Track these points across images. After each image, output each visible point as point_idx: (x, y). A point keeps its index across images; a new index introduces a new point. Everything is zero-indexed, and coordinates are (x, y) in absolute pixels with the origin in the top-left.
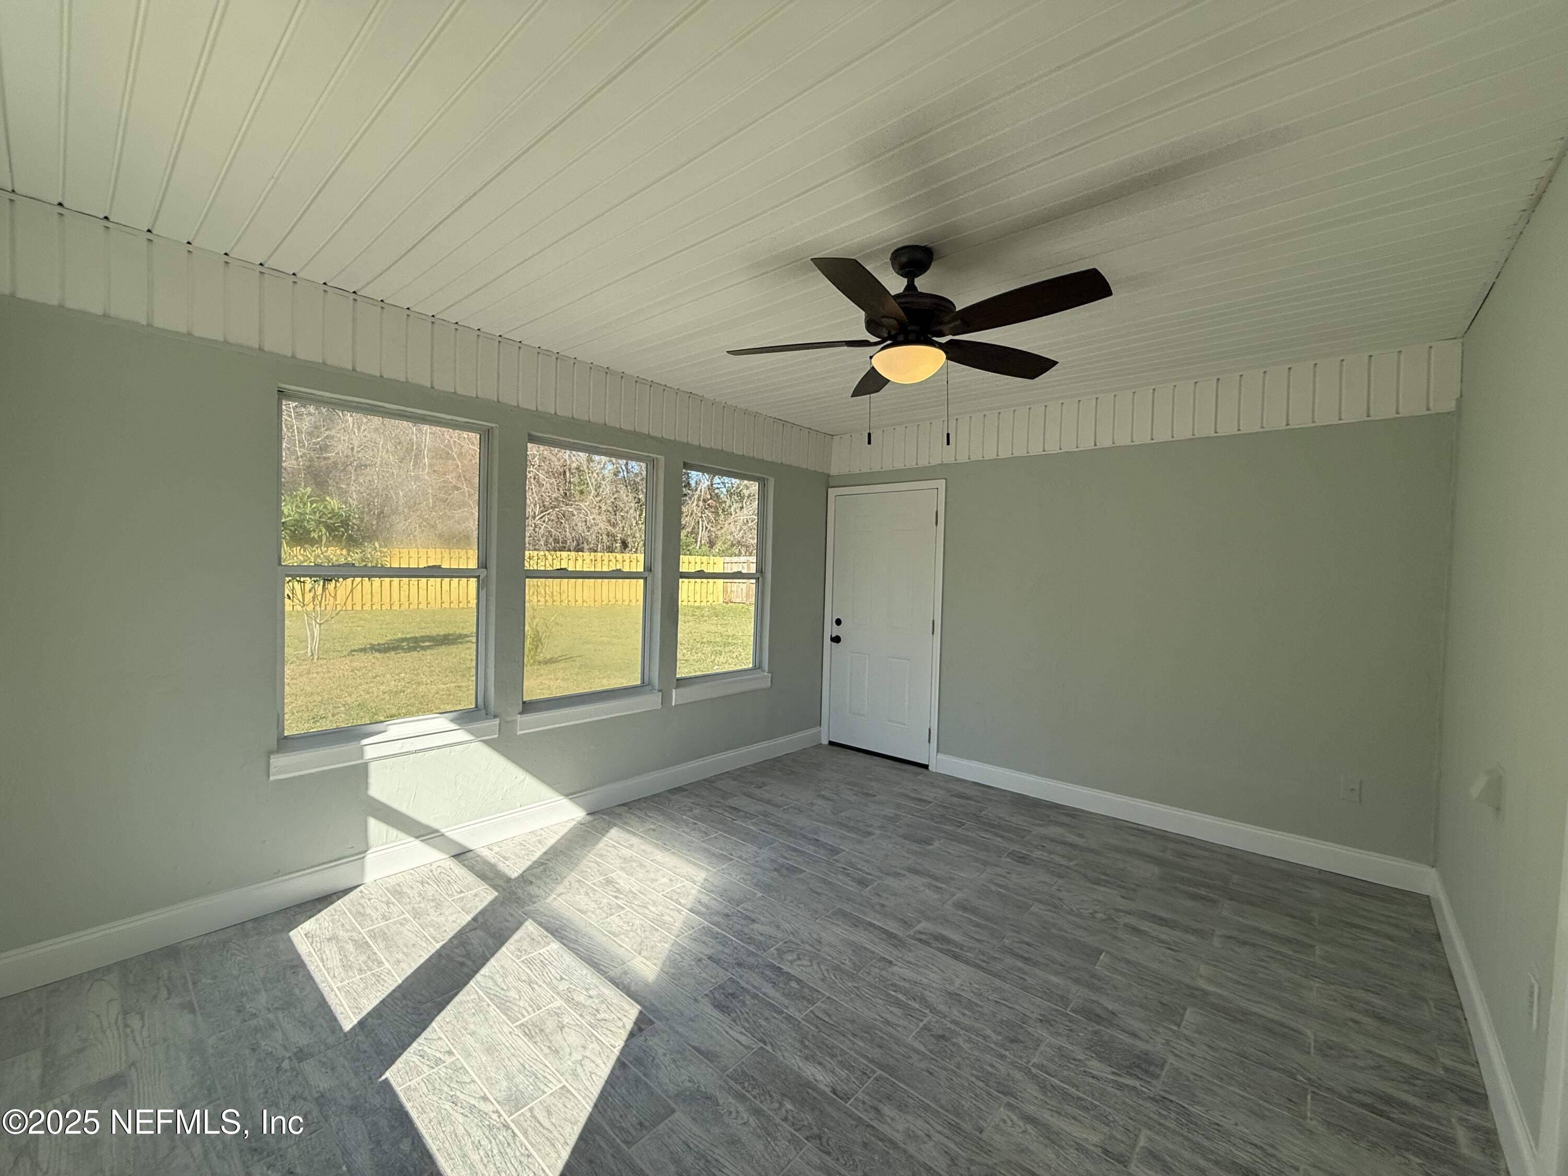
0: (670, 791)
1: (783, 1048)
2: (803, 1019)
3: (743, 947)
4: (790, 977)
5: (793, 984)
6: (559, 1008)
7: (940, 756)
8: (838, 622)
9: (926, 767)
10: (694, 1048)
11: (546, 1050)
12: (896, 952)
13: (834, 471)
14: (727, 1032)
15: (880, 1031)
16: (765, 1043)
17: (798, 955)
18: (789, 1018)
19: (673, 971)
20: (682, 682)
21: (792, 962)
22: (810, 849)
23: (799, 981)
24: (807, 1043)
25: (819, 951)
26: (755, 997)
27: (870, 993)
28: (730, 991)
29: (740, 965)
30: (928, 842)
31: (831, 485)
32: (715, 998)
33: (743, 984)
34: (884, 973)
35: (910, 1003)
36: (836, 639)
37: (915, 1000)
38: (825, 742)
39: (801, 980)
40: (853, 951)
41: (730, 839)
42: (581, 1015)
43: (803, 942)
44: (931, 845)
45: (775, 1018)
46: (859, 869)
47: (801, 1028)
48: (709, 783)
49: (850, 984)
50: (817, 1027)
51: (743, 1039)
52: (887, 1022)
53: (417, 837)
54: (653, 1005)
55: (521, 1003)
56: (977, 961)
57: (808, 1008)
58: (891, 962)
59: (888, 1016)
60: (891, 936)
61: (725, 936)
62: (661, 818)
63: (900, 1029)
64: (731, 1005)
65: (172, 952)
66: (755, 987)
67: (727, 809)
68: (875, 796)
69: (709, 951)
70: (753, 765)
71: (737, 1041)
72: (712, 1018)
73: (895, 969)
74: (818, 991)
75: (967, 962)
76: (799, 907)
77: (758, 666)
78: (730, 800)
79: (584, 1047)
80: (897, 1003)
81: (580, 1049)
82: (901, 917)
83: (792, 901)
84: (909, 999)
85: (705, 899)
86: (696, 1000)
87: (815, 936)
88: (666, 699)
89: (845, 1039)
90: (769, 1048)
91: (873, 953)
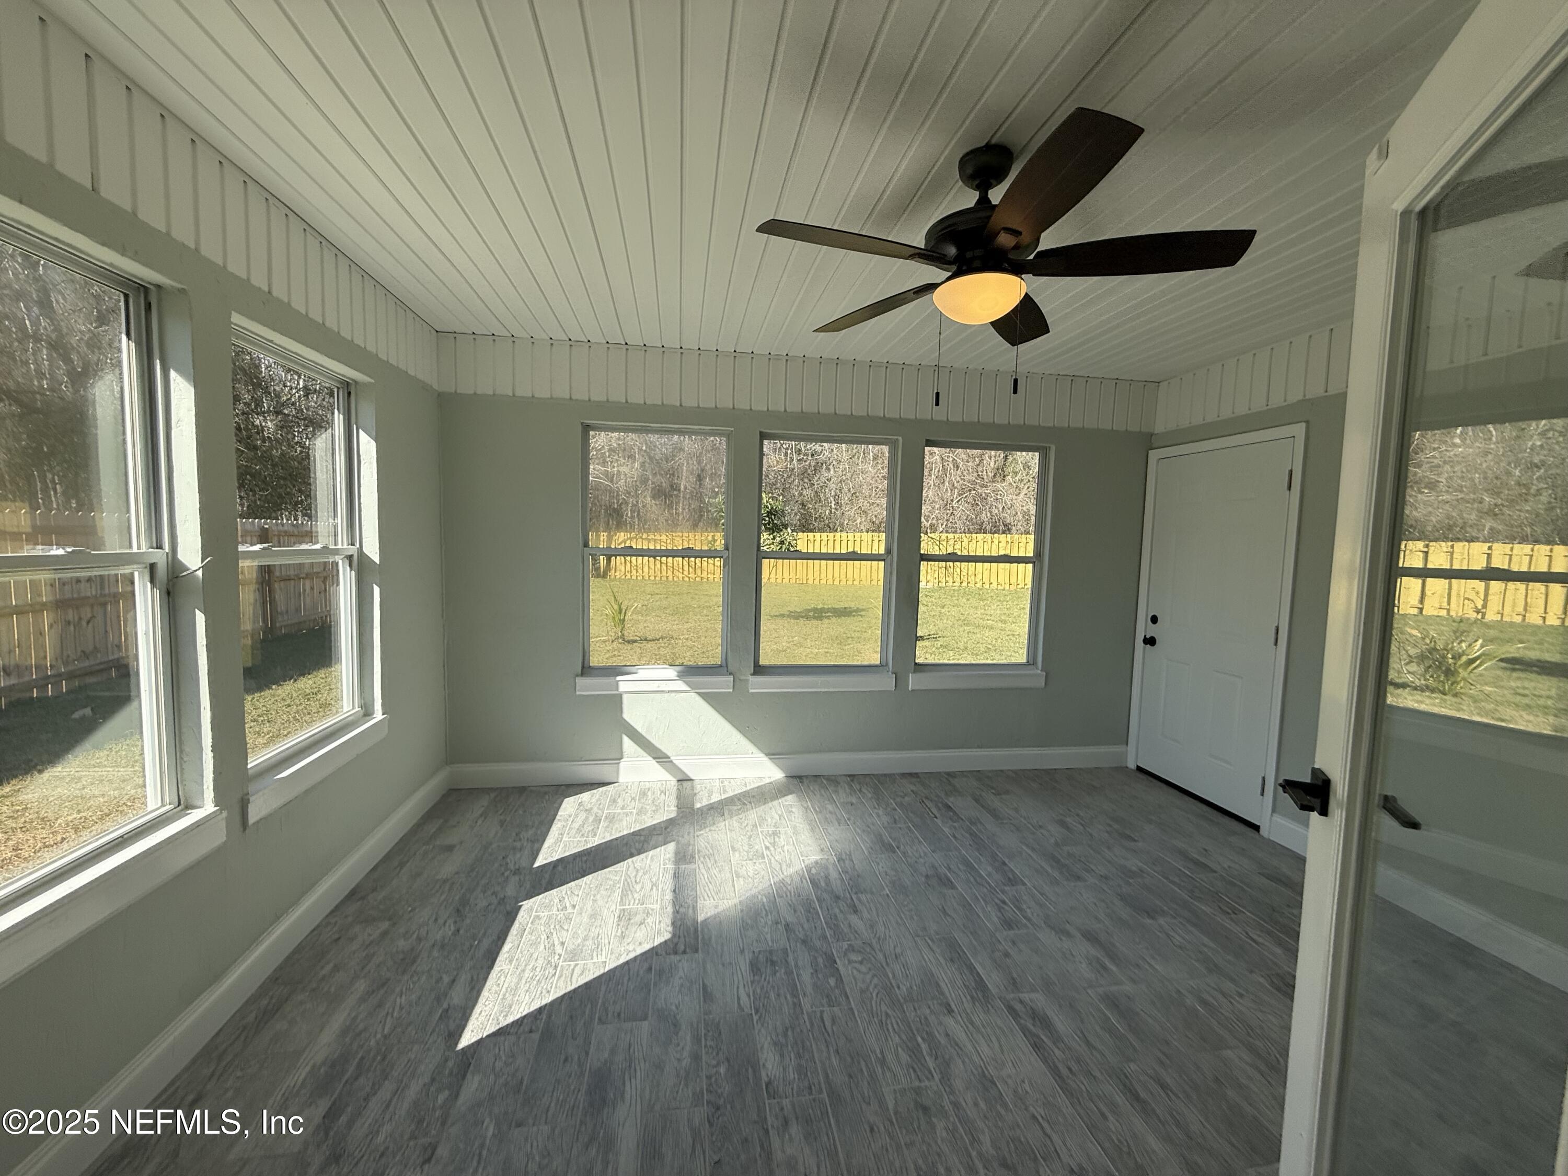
0: (903, 775)
1: (766, 1025)
2: (807, 1013)
3: (823, 928)
4: (836, 972)
5: (832, 981)
6: (653, 910)
8: (1154, 620)
9: (1256, 828)
10: (704, 984)
11: (619, 934)
12: (968, 1006)
13: (1159, 428)
14: (738, 988)
15: (867, 1065)
16: (757, 1011)
17: (864, 959)
18: (797, 1005)
19: (749, 921)
20: (920, 668)
21: (850, 962)
22: (985, 869)
23: (840, 980)
24: (790, 1033)
25: (887, 964)
26: (789, 973)
27: (895, 1026)
28: (775, 958)
29: (804, 942)
30: (1152, 913)
31: (1154, 446)
32: (757, 958)
33: (791, 958)
34: (932, 1019)
35: (927, 1058)
36: (1150, 641)
37: (936, 1058)
38: (1132, 765)
39: (842, 980)
40: (922, 981)
41: (913, 832)
42: (660, 922)
43: (881, 950)
44: (1153, 918)
45: (786, 998)
46: (1020, 909)
47: (797, 1018)
48: (948, 778)
49: (884, 1008)
50: (812, 1025)
51: (744, 998)
52: (883, 1062)
53: (654, 758)
54: (710, 939)
55: (636, 896)
56: (1060, 1066)
57: (823, 1006)
58: (950, 1011)
59: (890, 1057)
61: (818, 913)
62: (870, 796)
63: (888, 1074)
64: (763, 970)
66: (796, 965)
67: (940, 805)
68: (1135, 841)
69: (790, 919)
70: (1015, 772)
71: (739, 998)
72: (739, 972)
73: (950, 1022)
74: (847, 998)
75: (1045, 1060)
76: (912, 918)
77: (1031, 662)
78: (952, 799)
79: (640, 944)
80: (915, 1051)
81: (637, 943)
82: (1015, 975)
83: (910, 910)
84: (931, 1055)
85: (834, 875)
86: (742, 952)
87: (898, 950)
88: (899, 680)
89: (824, 1049)
90: (755, 1018)
91: (942, 993)
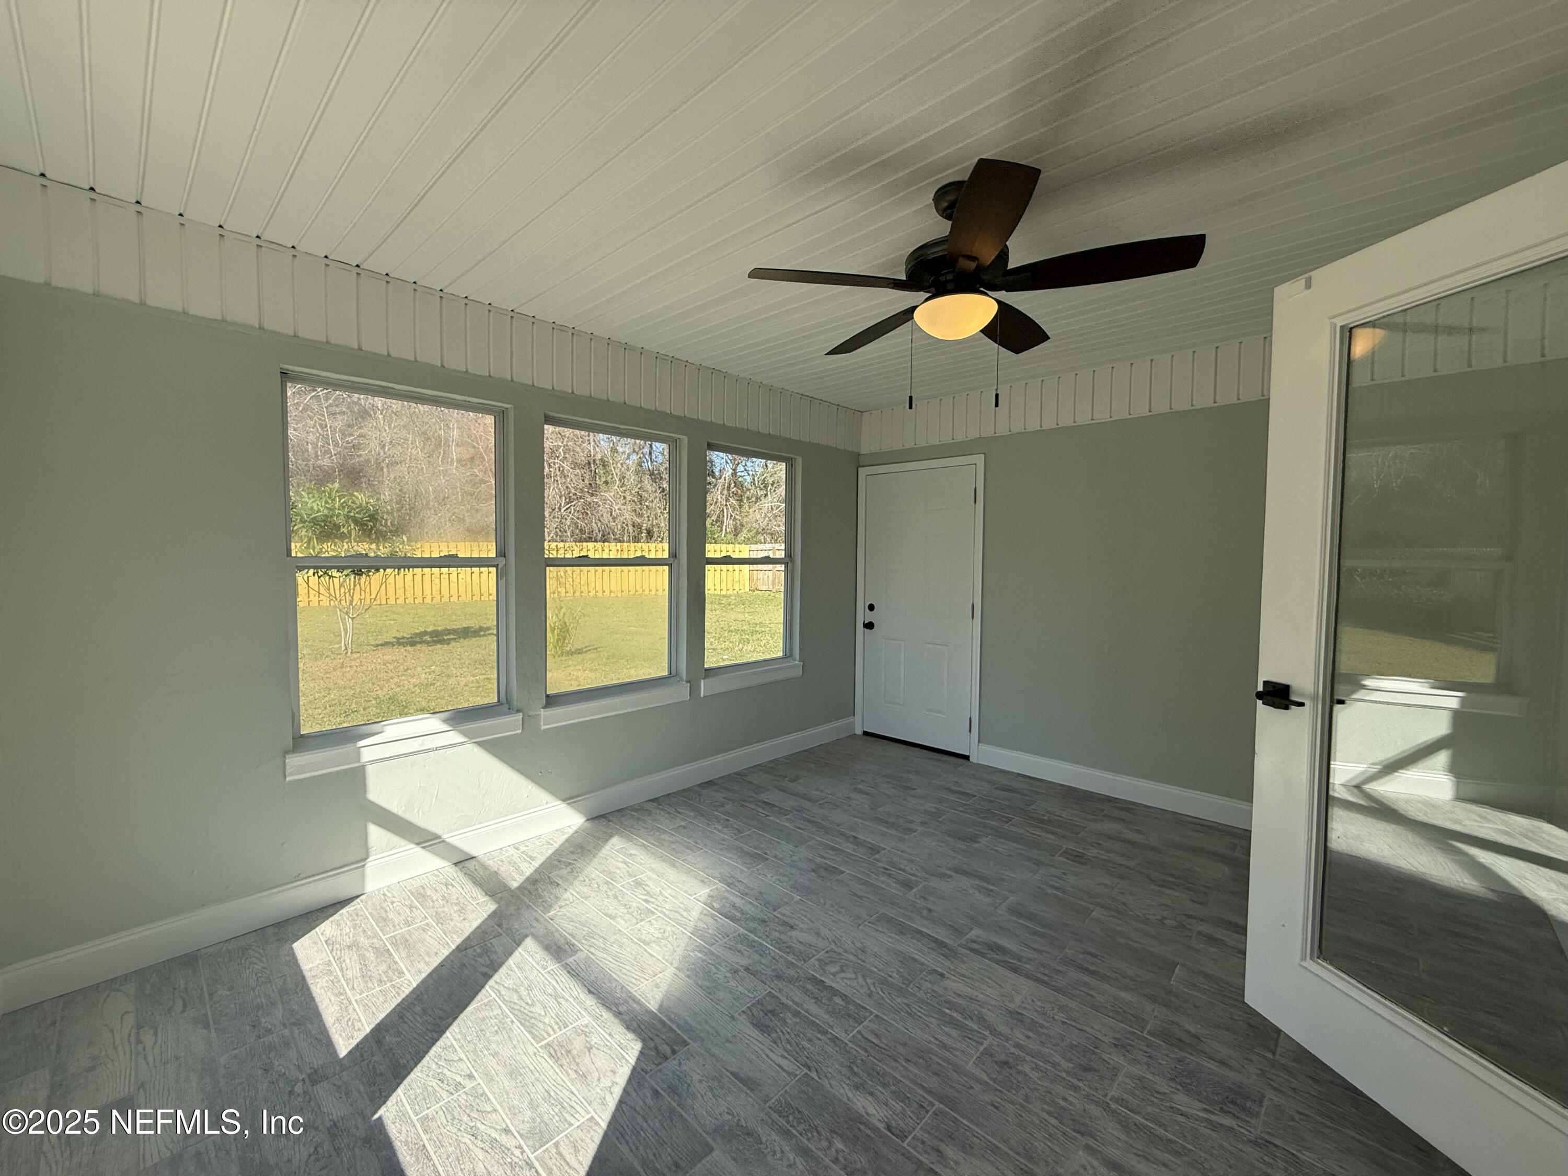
0: (700, 785)
1: (829, 1075)
2: (850, 1041)
3: (781, 957)
4: (834, 992)
5: (838, 1000)
6: (587, 1026)
7: (983, 747)
8: (871, 607)
9: (967, 758)
10: (732, 1073)
11: (573, 1075)
12: (947, 963)
13: (864, 450)
14: (767, 1056)
15: (937, 1056)
16: (809, 1069)
17: (841, 967)
18: (834, 1040)
19: (707, 984)
20: (710, 672)
21: (834, 974)
22: (849, 848)
23: (844, 997)
24: (855, 1069)
25: (863, 961)
26: (796, 1014)
27: (922, 1011)
28: (770, 1008)
29: (779, 977)
30: (973, 839)
31: (861, 464)
32: (753, 1015)
33: (783, 999)
34: (936, 988)
35: (967, 1023)
36: (869, 626)
37: (972, 1019)
38: (859, 732)
39: (845, 995)
40: (901, 961)
41: (763, 836)
42: (610, 1035)
43: (846, 952)
44: (977, 842)
45: (819, 1039)
46: (900, 869)
47: (848, 1052)
48: (740, 776)
49: (899, 1000)
50: (866, 1051)
51: (784, 1063)
52: (944, 1046)
54: (686, 1022)
55: (547, 1020)
56: (1039, 975)
57: (855, 1028)
58: (942, 975)
59: (944, 1039)
60: (941, 944)
61: (762, 945)
62: (692, 814)
63: (958, 1053)
64: (771, 1024)
65: (190, 960)
66: (796, 1003)
67: (760, 804)
68: (914, 789)
69: (745, 962)
70: (786, 757)
71: (779, 1066)
72: (751, 1039)
73: (947, 983)
74: (865, 1008)
75: (1027, 976)
76: (839, 912)
77: (788, 654)
78: (763, 795)
79: (614, 1072)
80: (953, 1023)
81: (609, 1074)
82: (950, 923)
83: (832, 906)
84: (966, 1018)
85: (739, 902)
86: (733, 1017)
87: (859, 945)
88: (694, 690)
89: (897, 1065)
90: (814, 1075)
91: (922, 964)
